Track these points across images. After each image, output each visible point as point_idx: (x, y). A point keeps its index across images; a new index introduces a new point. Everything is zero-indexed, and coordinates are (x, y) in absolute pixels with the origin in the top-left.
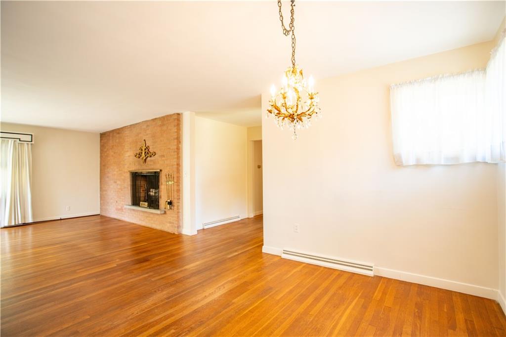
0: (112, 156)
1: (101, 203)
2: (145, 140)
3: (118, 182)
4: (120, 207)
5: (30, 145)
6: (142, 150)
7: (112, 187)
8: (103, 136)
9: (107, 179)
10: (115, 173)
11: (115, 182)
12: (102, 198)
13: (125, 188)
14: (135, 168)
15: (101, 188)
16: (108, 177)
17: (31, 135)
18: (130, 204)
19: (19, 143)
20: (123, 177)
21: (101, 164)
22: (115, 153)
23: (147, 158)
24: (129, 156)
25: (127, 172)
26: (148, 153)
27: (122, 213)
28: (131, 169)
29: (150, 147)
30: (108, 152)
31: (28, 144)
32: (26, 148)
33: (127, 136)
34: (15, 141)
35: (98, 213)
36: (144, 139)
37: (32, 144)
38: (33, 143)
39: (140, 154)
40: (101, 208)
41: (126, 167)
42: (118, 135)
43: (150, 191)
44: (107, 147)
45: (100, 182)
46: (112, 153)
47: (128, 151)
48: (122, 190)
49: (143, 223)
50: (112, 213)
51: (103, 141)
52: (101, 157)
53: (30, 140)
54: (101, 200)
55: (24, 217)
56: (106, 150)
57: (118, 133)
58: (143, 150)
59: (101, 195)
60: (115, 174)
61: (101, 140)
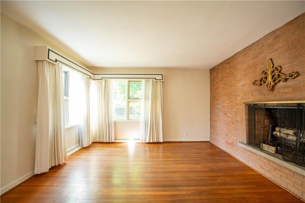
0: (222, 88)
1: (211, 132)
2: (271, 59)
3: (229, 115)
4: (230, 141)
5: (161, 82)
6: (266, 73)
7: (221, 118)
8: (213, 71)
9: (217, 111)
10: (225, 104)
11: (225, 114)
12: (212, 127)
13: (237, 121)
14: (252, 99)
15: (211, 118)
16: (217, 109)
17: (162, 75)
18: (245, 142)
19: (155, 82)
20: (235, 110)
21: (211, 97)
22: (224, 85)
23: (276, 84)
24: (243, 86)
25: (240, 104)
26: (279, 76)
27: (234, 148)
28: (246, 101)
29: (283, 67)
30: (217, 85)
31: (160, 82)
32: (159, 85)
33: (240, 63)
34: (153, 80)
35: (208, 140)
36: (269, 58)
37: (163, 82)
38: (163, 80)
39: (262, 81)
40: (210, 136)
41: (239, 98)
42: (228, 66)
43: (275, 131)
44: (216, 80)
45: (210, 113)
46: (222, 85)
47: (241, 80)
48: (233, 124)
49: (268, 175)
50: (222, 145)
51: (212, 76)
52: (211, 90)
53: (162, 79)
54: (211, 129)
55: (158, 137)
56: (215, 83)
57: (229, 63)
58: (269, 73)
59: (210, 124)
60: (225, 106)
61: (211, 75)
